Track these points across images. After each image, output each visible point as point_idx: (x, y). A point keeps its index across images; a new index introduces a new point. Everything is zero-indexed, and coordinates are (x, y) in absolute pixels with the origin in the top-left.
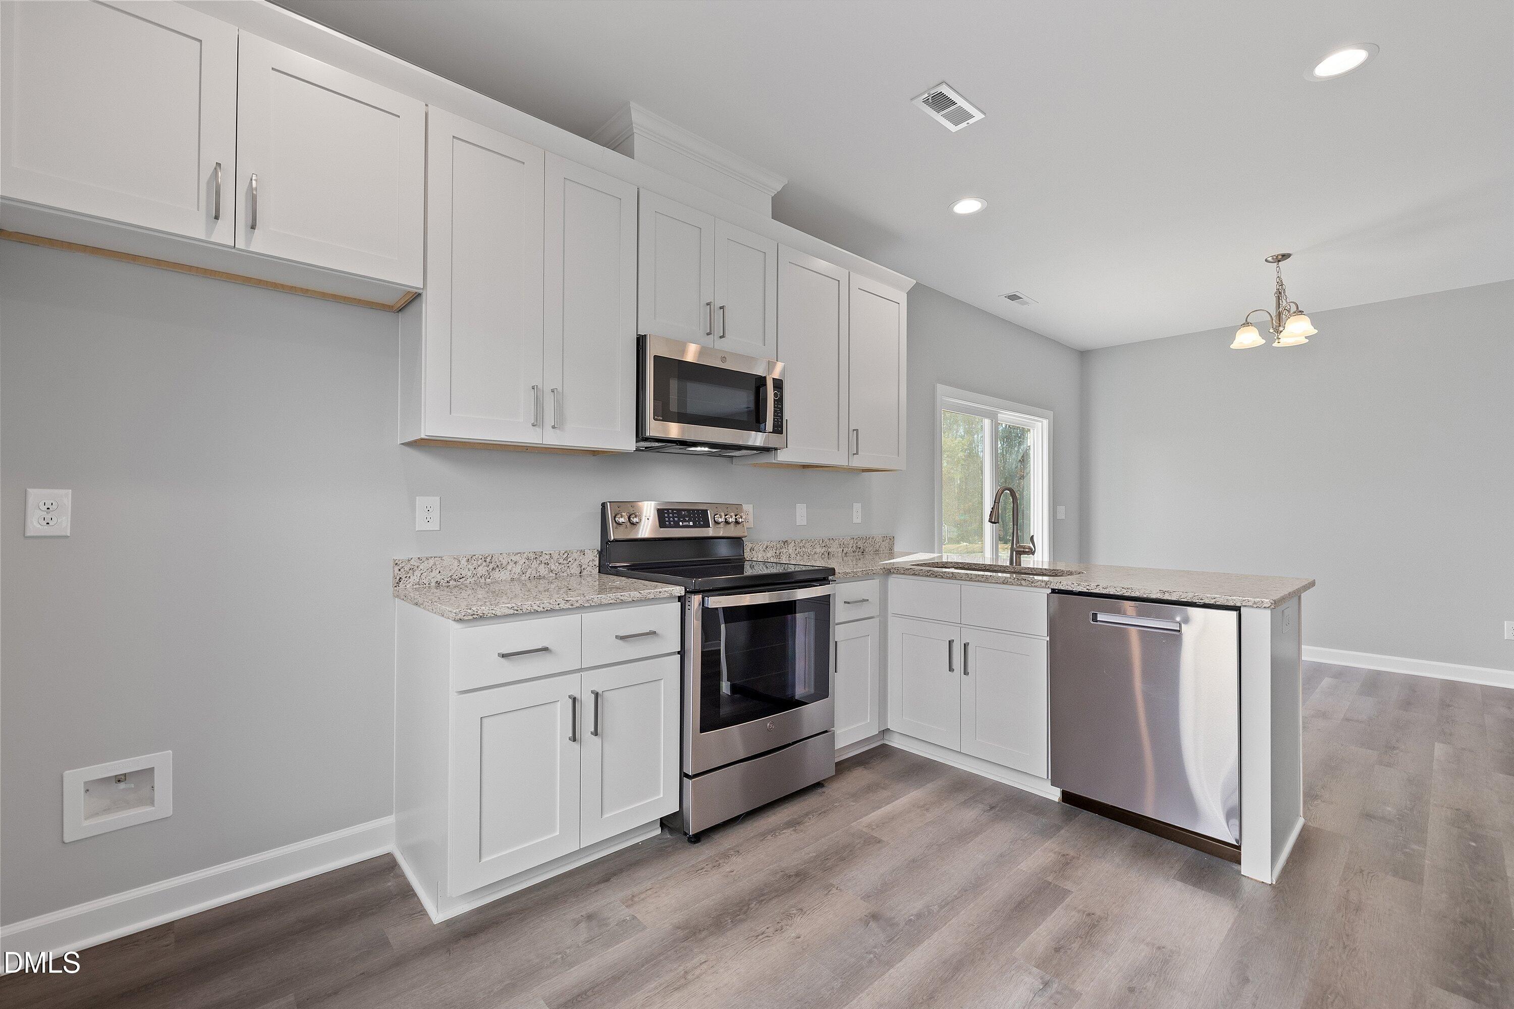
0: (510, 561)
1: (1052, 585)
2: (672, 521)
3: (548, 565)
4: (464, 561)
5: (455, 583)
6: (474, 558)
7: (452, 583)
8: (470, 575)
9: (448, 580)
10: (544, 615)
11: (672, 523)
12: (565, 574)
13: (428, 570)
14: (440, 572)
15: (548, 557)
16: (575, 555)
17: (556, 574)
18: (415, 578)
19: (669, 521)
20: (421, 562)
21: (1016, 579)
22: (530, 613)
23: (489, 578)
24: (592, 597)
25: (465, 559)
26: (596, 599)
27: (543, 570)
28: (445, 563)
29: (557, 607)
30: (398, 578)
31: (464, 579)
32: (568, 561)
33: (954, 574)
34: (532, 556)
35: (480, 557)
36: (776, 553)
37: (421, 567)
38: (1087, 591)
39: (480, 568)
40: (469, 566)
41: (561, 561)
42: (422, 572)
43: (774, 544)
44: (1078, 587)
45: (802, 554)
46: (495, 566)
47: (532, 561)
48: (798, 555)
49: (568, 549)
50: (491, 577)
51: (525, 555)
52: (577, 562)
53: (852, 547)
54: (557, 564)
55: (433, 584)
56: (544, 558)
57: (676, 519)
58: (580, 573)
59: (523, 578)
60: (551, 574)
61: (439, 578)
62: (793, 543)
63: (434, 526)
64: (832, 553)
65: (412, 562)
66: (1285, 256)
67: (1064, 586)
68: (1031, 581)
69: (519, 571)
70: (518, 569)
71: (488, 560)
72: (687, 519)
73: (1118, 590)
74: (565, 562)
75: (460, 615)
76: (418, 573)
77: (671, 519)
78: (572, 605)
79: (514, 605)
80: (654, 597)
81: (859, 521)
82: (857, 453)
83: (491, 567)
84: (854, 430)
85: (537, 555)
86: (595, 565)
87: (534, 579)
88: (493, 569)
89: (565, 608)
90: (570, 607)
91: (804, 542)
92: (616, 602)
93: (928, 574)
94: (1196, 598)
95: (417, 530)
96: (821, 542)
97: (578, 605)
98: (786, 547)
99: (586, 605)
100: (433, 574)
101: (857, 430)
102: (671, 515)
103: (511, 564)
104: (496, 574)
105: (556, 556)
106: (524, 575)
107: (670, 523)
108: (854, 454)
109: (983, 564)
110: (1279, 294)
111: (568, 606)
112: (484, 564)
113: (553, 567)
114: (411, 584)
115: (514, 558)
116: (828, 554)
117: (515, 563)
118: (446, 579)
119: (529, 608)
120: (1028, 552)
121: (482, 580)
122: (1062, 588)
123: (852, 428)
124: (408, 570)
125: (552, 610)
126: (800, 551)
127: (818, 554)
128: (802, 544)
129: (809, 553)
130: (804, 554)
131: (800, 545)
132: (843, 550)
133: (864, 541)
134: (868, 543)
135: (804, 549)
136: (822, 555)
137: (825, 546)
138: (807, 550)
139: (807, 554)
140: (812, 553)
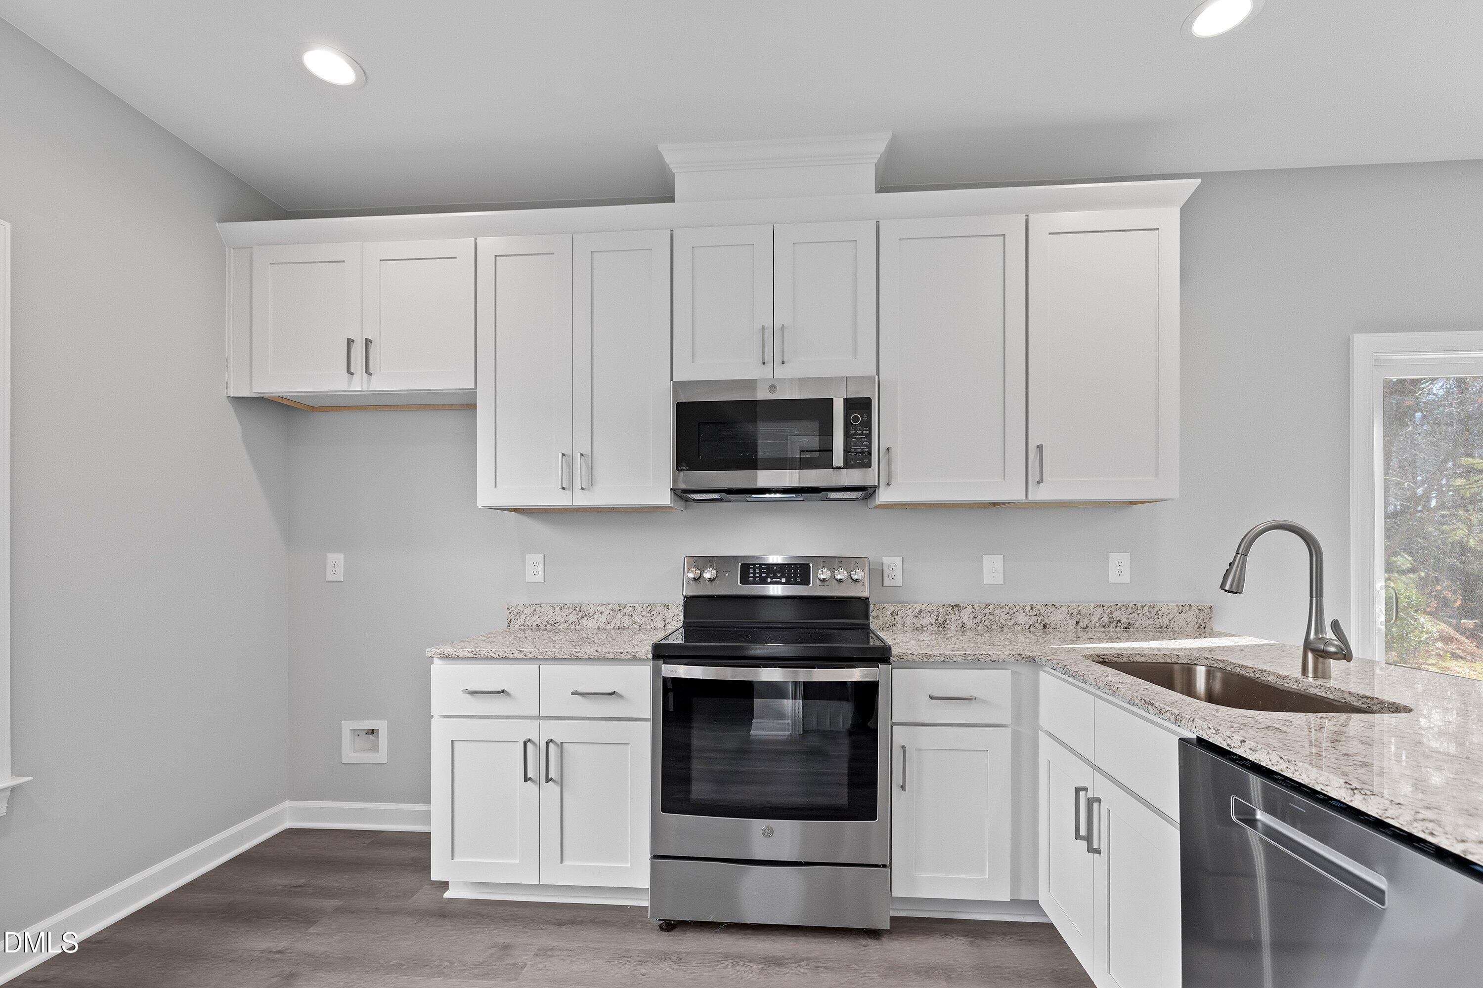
0: (596, 611)
2: (757, 577)
3: (632, 616)
4: (557, 609)
5: (551, 627)
6: (566, 606)
7: (549, 627)
8: (563, 621)
9: (546, 624)
10: (498, 662)
11: (757, 579)
12: (648, 627)
13: (530, 614)
14: (539, 617)
15: (631, 609)
16: (659, 609)
17: (640, 626)
18: (521, 621)
19: (754, 577)
20: (525, 607)
21: (1143, 701)
22: (487, 658)
23: (578, 625)
24: (546, 650)
25: (559, 607)
26: (549, 653)
27: (627, 622)
28: (543, 610)
29: (512, 656)
30: (509, 619)
31: (558, 624)
32: (652, 614)
34: (616, 607)
35: (571, 606)
36: (937, 620)
37: (525, 612)
39: (571, 616)
40: (562, 613)
41: (645, 614)
42: (526, 616)
43: (935, 608)
45: (987, 623)
46: (584, 615)
47: (616, 612)
48: (980, 625)
49: (651, 603)
50: (580, 624)
51: (610, 607)
52: (661, 616)
54: (640, 617)
55: (534, 626)
56: (628, 610)
57: (764, 575)
58: (664, 627)
59: (608, 627)
60: (635, 626)
61: (539, 621)
62: (970, 609)
63: (539, 578)
64: (1053, 626)
65: (519, 607)
68: (1159, 708)
69: (604, 620)
70: (603, 619)
71: (578, 609)
72: (779, 575)
74: (648, 615)
75: (430, 653)
76: (523, 617)
77: (757, 575)
78: (525, 656)
79: (474, 650)
80: (613, 657)
81: (1125, 579)
82: (1042, 481)
83: (580, 615)
84: (1037, 447)
85: (621, 607)
86: (680, 620)
87: (619, 629)
88: (582, 617)
89: (519, 657)
90: (524, 657)
91: (991, 607)
92: (570, 657)
95: (527, 581)
96: (1028, 609)
97: (531, 656)
98: (957, 613)
99: (539, 657)
100: (534, 618)
101: (1041, 447)
102: (757, 571)
103: (598, 613)
104: (584, 622)
105: (639, 609)
106: (609, 625)
107: (754, 579)
108: (1038, 482)
111: (521, 656)
112: (574, 612)
113: (636, 619)
114: (518, 625)
115: (600, 609)
116: (1045, 626)
117: (601, 613)
118: (544, 623)
119: (486, 654)
121: (573, 627)
123: (1033, 444)
124: (516, 613)
125: (507, 658)
126: (983, 619)
127: (1021, 626)
128: (987, 611)
129: (1001, 623)
130: (992, 623)
131: (985, 612)
132: (1077, 623)
133: (1130, 610)
134: (1141, 615)
135: (991, 617)
136: (1030, 626)
137: (1036, 615)
138: (997, 619)
139: (999, 625)
140: (1010, 624)
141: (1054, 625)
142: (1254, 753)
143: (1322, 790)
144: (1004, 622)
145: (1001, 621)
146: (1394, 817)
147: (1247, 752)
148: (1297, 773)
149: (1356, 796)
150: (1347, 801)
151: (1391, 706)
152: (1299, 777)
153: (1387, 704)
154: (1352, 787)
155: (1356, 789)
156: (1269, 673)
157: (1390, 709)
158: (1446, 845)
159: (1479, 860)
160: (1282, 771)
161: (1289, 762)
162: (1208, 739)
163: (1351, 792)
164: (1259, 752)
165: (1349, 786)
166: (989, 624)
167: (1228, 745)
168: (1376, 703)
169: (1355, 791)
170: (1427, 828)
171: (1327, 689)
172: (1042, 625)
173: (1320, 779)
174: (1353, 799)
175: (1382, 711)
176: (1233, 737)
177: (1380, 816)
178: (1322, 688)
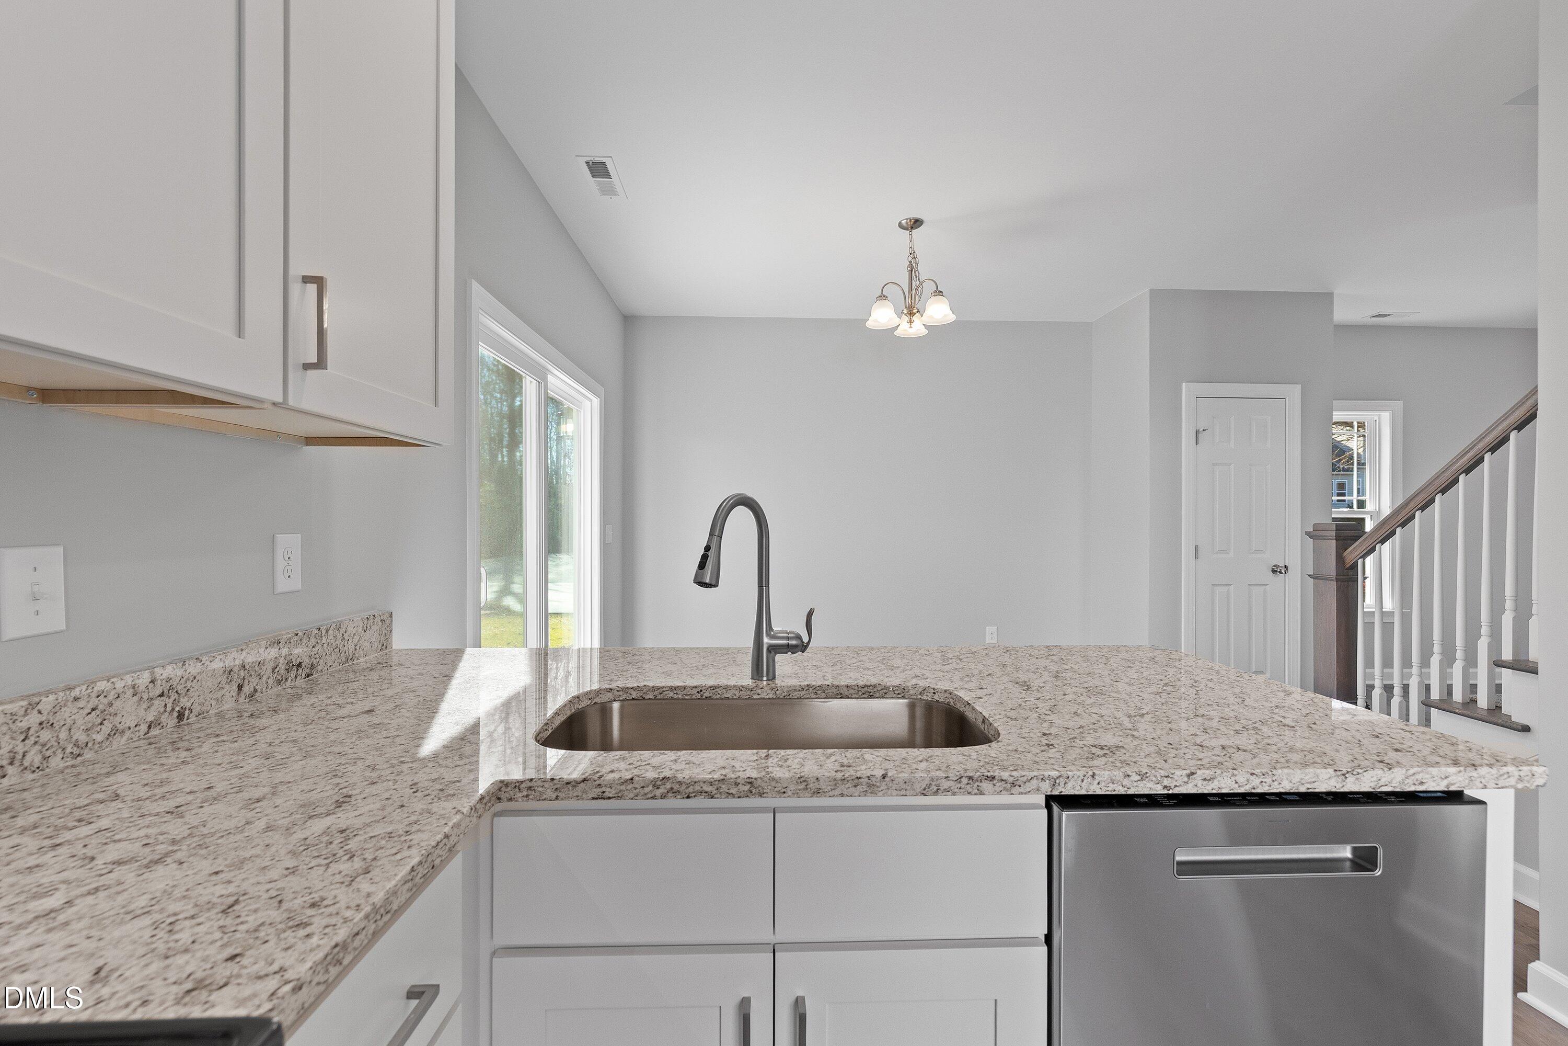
1: (1070, 785)
21: (965, 781)
33: (757, 784)
38: (1166, 792)
44: (1141, 784)
53: (274, 669)
64: (197, 709)
66: (917, 223)
67: (1103, 784)
68: (1011, 779)
73: (1241, 779)
81: (296, 584)
82: (320, 364)
84: (306, 280)
91: (45, 703)
93: (658, 792)
94: (1410, 781)
96: (142, 684)
101: (319, 281)
108: (307, 367)
109: (696, 687)
110: (912, 269)
116: (180, 716)
120: (796, 646)
122: (1099, 792)
123: (299, 268)
126: (20, 749)
127: (128, 734)
128: (33, 719)
129: (76, 744)
130: (48, 753)
131: (24, 725)
132: (240, 687)
133: (313, 640)
134: (325, 645)
135: (46, 735)
136: (150, 727)
137: (162, 695)
138: (63, 735)
139: (69, 750)
140: (99, 738)
141: (199, 708)
142: (1210, 782)
143: (1309, 789)
144: (83, 738)
145: (75, 738)
146: (1387, 783)
147: (1199, 785)
148: (1276, 783)
149: (1348, 780)
150: (1339, 789)
151: (897, 688)
152: (1278, 787)
153: (891, 688)
154: (1343, 772)
155: (1348, 772)
156: (727, 688)
157: (896, 692)
158: (1433, 787)
159: (1459, 787)
160: (1254, 788)
161: (1264, 775)
162: (1126, 791)
163: (1343, 777)
164: (1219, 778)
165: (1339, 773)
166: (37, 760)
167: (1165, 787)
168: (879, 689)
169: (1347, 775)
170: (1417, 780)
171: (818, 688)
172: (175, 714)
173: (1306, 778)
174: (1345, 783)
175: (887, 696)
176: (1173, 774)
177: (1374, 789)
178: (811, 689)
